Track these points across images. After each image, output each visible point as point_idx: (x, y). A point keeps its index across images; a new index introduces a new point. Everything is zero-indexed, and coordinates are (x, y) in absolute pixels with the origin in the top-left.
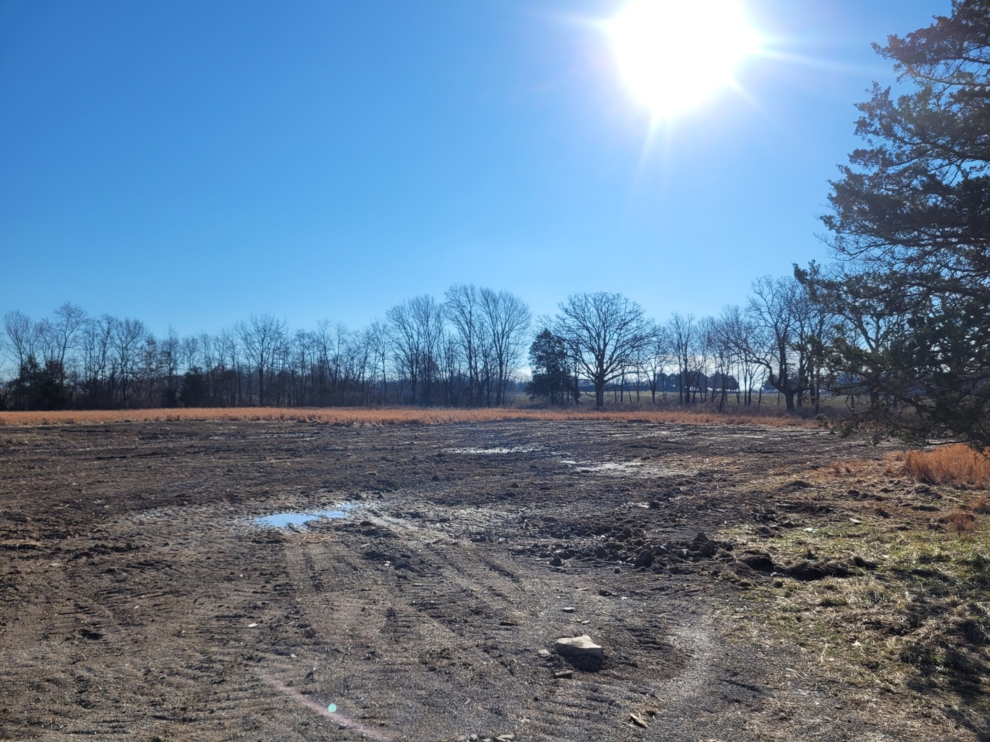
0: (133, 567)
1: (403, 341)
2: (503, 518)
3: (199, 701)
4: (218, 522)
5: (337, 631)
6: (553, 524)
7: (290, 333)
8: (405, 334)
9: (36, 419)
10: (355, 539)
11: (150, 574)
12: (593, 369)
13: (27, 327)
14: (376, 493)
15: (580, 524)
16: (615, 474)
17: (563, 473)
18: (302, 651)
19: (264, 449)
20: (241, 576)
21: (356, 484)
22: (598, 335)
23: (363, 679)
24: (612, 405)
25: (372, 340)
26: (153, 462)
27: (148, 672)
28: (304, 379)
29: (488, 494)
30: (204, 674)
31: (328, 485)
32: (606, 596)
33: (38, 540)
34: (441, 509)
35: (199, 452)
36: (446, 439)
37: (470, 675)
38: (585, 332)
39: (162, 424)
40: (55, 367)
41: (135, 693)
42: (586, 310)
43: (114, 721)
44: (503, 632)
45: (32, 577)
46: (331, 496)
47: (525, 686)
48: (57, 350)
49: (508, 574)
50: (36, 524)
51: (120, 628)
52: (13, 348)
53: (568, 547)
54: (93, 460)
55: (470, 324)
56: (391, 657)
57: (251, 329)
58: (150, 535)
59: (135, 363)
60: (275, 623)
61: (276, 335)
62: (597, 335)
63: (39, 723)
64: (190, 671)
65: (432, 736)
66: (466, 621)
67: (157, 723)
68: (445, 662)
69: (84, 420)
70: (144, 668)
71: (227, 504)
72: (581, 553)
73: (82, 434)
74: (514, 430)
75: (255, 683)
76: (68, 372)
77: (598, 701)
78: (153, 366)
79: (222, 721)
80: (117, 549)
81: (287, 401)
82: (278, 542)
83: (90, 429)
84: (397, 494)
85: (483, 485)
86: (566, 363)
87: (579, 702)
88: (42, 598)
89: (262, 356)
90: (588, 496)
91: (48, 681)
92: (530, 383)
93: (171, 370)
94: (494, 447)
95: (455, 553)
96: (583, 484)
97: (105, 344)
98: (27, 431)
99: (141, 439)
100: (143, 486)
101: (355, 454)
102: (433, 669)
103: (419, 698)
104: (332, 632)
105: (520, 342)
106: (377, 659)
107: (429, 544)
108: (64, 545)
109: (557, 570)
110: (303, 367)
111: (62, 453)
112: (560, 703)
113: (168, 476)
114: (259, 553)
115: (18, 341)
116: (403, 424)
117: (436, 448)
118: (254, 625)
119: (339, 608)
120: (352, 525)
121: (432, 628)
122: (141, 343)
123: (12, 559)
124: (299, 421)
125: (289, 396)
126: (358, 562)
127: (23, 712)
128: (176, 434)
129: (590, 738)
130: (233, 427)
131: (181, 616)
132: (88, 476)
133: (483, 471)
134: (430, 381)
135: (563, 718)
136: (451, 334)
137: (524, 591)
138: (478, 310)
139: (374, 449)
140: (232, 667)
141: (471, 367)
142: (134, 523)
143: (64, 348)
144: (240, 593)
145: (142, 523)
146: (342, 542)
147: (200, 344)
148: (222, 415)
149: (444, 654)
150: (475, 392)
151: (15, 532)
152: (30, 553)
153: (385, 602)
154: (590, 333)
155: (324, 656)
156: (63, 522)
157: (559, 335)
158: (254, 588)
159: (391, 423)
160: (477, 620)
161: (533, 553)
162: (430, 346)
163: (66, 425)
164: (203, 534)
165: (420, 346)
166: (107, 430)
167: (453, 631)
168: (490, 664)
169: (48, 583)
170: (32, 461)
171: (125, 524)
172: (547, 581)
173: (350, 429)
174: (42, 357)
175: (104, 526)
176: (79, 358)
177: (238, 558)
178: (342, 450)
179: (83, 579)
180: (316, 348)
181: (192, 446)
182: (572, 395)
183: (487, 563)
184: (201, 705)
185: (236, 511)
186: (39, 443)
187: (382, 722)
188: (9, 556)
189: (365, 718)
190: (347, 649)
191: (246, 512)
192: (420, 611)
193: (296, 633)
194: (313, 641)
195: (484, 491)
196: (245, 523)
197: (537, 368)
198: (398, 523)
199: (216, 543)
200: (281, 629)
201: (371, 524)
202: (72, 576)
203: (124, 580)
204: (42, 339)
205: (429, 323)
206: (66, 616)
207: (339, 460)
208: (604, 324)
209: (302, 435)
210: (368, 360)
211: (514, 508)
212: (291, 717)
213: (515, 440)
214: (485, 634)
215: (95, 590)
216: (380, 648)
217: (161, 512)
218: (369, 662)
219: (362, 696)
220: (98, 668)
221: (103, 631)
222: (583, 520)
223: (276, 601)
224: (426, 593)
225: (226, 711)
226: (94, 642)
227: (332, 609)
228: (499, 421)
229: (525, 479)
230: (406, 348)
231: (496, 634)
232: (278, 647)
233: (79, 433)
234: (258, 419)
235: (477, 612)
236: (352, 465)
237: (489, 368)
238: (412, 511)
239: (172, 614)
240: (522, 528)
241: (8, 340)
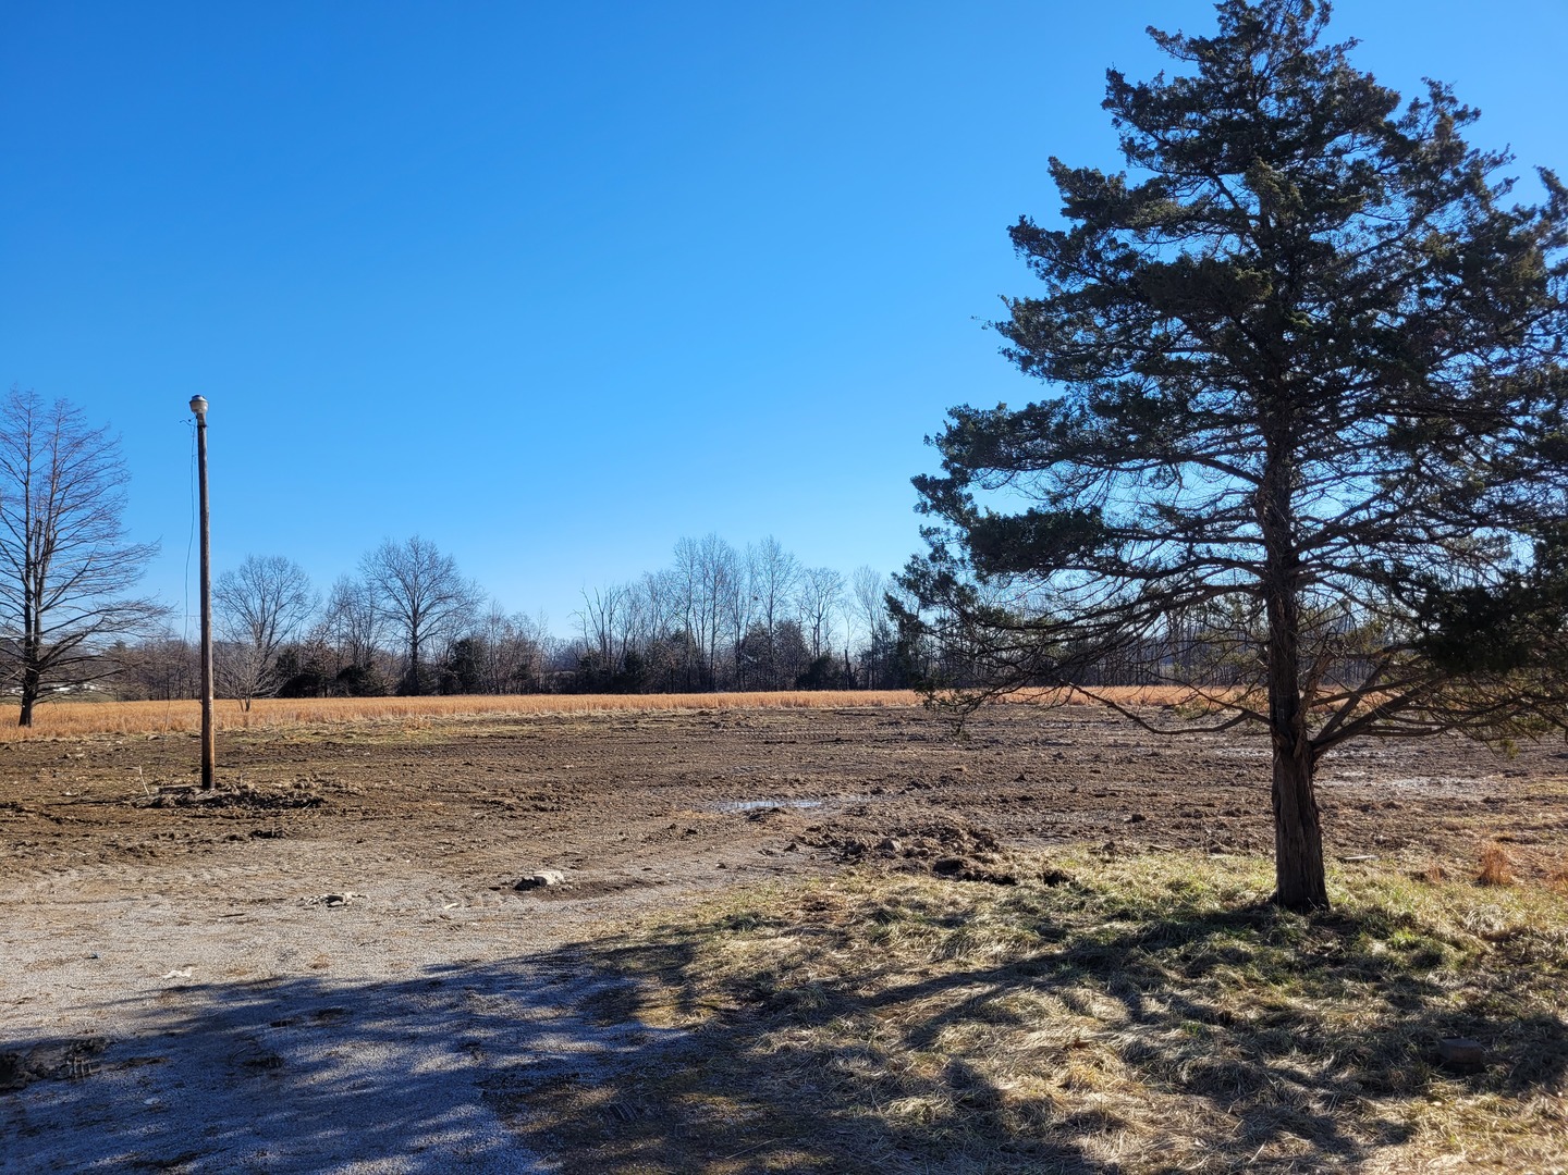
241: (857, 602)
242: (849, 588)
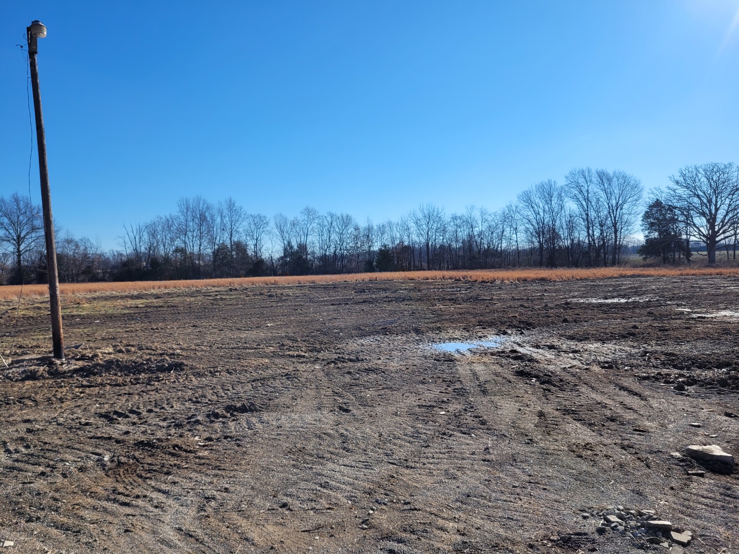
0: (362, 371)
1: (531, 217)
2: (626, 352)
3: (415, 456)
4: (409, 347)
5: (502, 422)
6: (674, 358)
7: (447, 217)
8: (533, 212)
9: (294, 280)
10: (506, 361)
11: (373, 376)
12: (704, 231)
13: (286, 224)
14: (518, 330)
15: (700, 359)
16: (731, 319)
17: (680, 319)
18: (479, 433)
19: (434, 299)
20: (430, 381)
21: (503, 323)
22: (710, 201)
23: (526, 456)
24: (724, 263)
25: (507, 218)
26: (364, 307)
27: (381, 435)
28: (457, 250)
29: (612, 333)
30: (415, 440)
31: (482, 323)
32: (732, 417)
33: (305, 353)
34: (572, 343)
35: (391, 301)
36: (570, 291)
37: (611, 464)
38: (696, 200)
39: (366, 283)
40: (303, 247)
41: (375, 447)
42: (697, 181)
43: (365, 462)
44: (636, 436)
45: (306, 374)
46: (485, 332)
47: (661, 478)
48: (303, 237)
49: (636, 394)
50: (303, 343)
51: (360, 407)
52: (280, 237)
53: (690, 376)
54: (329, 305)
55: (587, 200)
56: (545, 444)
57: (420, 216)
58: (369, 353)
59: (348, 243)
60: (457, 413)
61: (437, 219)
62: (708, 202)
63: (323, 458)
64: (406, 438)
65: (585, 502)
66: (603, 425)
67: (391, 466)
68: (589, 452)
69: (321, 281)
70: (378, 432)
71: (414, 335)
72: (703, 382)
73: (321, 289)
74: (630, 284)
75: (450, 450)
76: (309, 251)
77: (731, 497)
78: (359, 245)
79: (431, 471)
80: (351, 360)
81: (446, 266)
82: (451, 361)
83: (324, 287)
84: (535, 331)
85: (606, 326)
86: (677, 227)
87: (714, 496)
88: (313, 386)
89: (428, 234)
90: (706, 337)
91: (325, 434)
92: (643, 246)
93: (370, 247)
94: (613, 298)
95: (588, 376)
96: (700, 328)
97: (330, 232)
98: (290, 288)
99: (355, 292)
100: (361, 321)
101: (499, 302)
102: (581, 457)
103: (571, 475)
104: (498, 423)
105: (633, 212)
106: (535, 444)
107: (565, 368)
108: (320, 356)
109: (682, 394)
110: (457, 241)
111: (311, 301)
112: (695, 494)
113: (375, 316)
114: (439, 367)
115: (282, 232)
116: (534, 281)
117: (562, 299)
118: (443, 413)
119: (501, 407)
120: (503, 352)
121: (575, 427)
122: (351, 230)
123: (294, 363)
124: (456, 280)
125: (447, 262)
126: (511, 378)
127: (313, 450)
128: (376, 289)
129: (727, 524)
130: (411, 285)
131: (395, 403)
132: (328, 315)
133: (605, 316)
134: (554, 247)
135: (699, 506)
136: (571, 209)
137: (652, 407)
138: (595, 189)
139: (513, 299)
140: (433, 438)
141: (589, 235)
142: (358, 345)
143: (307, 235)
144: (431, 392)
145: (363, 345)
146: (497, 363)
147: (387, 229)
148: (403, 276)
149: (587, 446)
150: (593, 255)
151: (293, 347)
152: (302, 360)
153: (535, 406)
154: (701, 199)
155: (495, 438)
156: (318, 342)
157: (670, 204)
158: (440, 389)
159: (525, 280)
160: (613, 426)
161: (657, 379)
162: (554, 220)
163: (311, 284)
164: (401, 354)
165: (546, 220)
166: (335, 287)
167: (593, 431)
168: (628, 458)
169: (315, 378)
170: (295, 305)
171: (353, 345)
172: (673, 402)
173: (493, 285)
174: (295, 241)
175: (341, 346)
176: (316, 241)
177: (426, 370)
178: (490, 300)
179: (334, 376)
180: (465, 226)
181: (387, 297)
182: (684, 254)
183: (617, 385)
184: (416, 459)
185: (420, 339)
186: (298, 295)
187: (544, 487)
188: (292, 361)
189: (531, 482)
190: (511, 435)
191: (427, 341)
192: (564, 414)
193: (473, 421)
194: (486, 427)
195: (607, 331)
196: (427, 348)
197: (649, 233)
198: (538, 352)
199: (410, 359)
200: (462, 417)
201: (518, 352)
202: (327, 374)
203: (358, 379)
204: (294, 230)
205: (553, 202)
206: (329, 397)
207: (488, 306)
208: (715, 191)
209: (459, 289)
210: (505, 233)
211: (635, 344)
212: (477, 475)
213: (631, 292)
214: (621, 436)
215: (342, 384)
216: (535, 437)
217: (373, 338)
218: (529, 446)
219: (527, 468)
220: (351, 429)
221: (350, 408)
222: (703, 356)
223: (456, 399)
224: (567, 403)
225: (433, 465)
226: (346, 414)
227: (496, 407)
228: (616, 278)
229: (644, 323)
230: (534, 222)
231: (631, 437)
232: (462, 429)
233: (319, 289)
234: (428, 279)
235: (612, 420)
236: (499, 310)
237: (605, 234)
238: (548, 344)
239: (390, 402)
240: (644, 360)
241: (276, 231)
242: (272, 224)
